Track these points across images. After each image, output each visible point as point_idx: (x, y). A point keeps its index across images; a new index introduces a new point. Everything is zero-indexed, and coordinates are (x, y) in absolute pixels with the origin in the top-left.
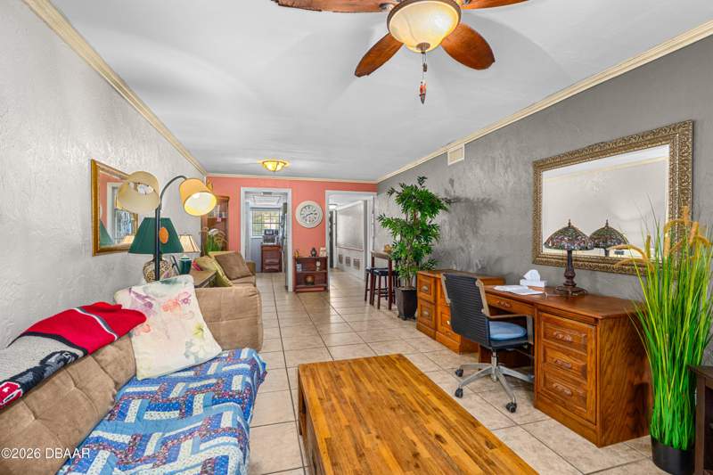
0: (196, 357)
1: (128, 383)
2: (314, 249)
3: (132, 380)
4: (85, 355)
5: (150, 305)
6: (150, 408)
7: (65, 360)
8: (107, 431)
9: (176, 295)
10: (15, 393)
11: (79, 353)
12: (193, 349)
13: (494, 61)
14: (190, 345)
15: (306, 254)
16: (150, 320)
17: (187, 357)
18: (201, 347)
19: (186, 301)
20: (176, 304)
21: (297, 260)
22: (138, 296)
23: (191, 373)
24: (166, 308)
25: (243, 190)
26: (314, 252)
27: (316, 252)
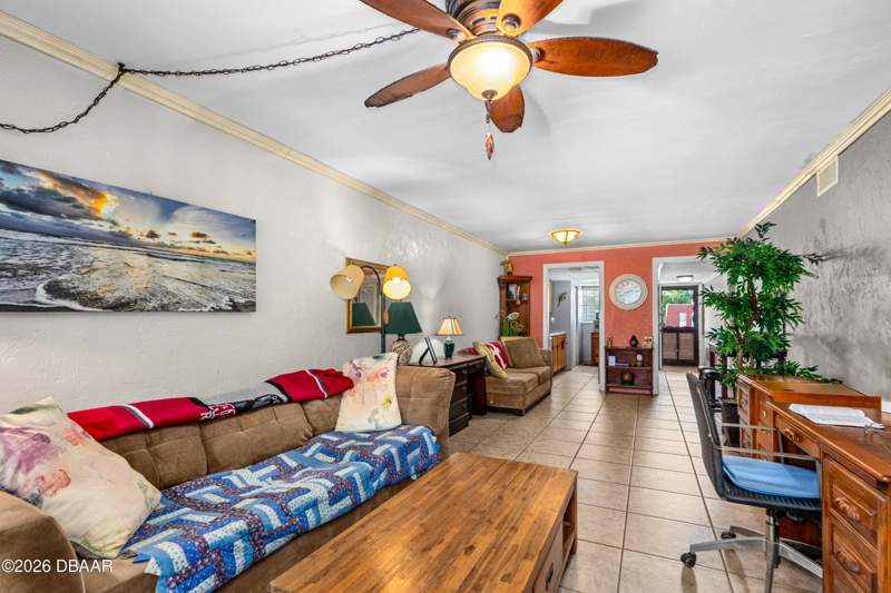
0: (377, 424)
1: (327, 432)
2: (634, 338)
3: (331, 430)
4: (290, 401)
5: (360, 375)
6: (322, 452)
7: (271, 401)
8: (291, 458)
9: (377, 369)
10: (230, 411)
11: (285, 398)
12: (376, 417)
13: (655, 53)
14: (375, 412)
15: (623, 343)
16: (357, 387)
17: (370, 421)
18: (383, 417)
19: (384, 375)
20: (376, 376)
21: (610, 351)
22: (354, 366)
23: (368, 435)
24: (369, 379)
25: (546, 267)
26: (634, 342)
27: (637, 342)
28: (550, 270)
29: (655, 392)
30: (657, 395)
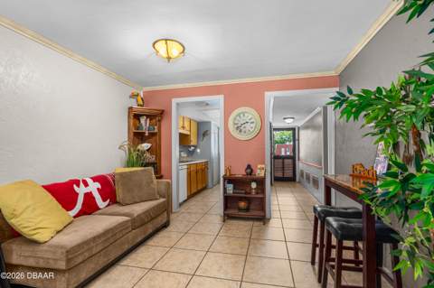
2: (249, 167)
21: (227, 180)
25: (175, 101)
26: (249, 171)
27: (252, 170)
28: (178, 104)
29: (267, 216)
30: (269, 219)
